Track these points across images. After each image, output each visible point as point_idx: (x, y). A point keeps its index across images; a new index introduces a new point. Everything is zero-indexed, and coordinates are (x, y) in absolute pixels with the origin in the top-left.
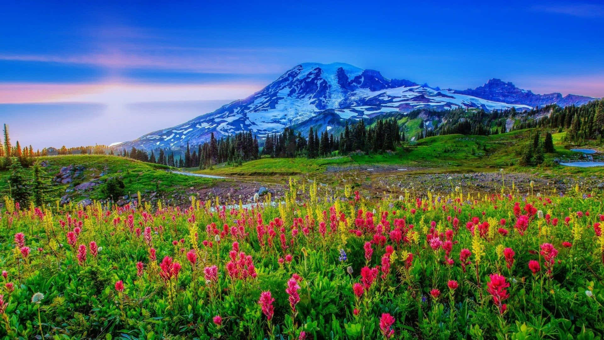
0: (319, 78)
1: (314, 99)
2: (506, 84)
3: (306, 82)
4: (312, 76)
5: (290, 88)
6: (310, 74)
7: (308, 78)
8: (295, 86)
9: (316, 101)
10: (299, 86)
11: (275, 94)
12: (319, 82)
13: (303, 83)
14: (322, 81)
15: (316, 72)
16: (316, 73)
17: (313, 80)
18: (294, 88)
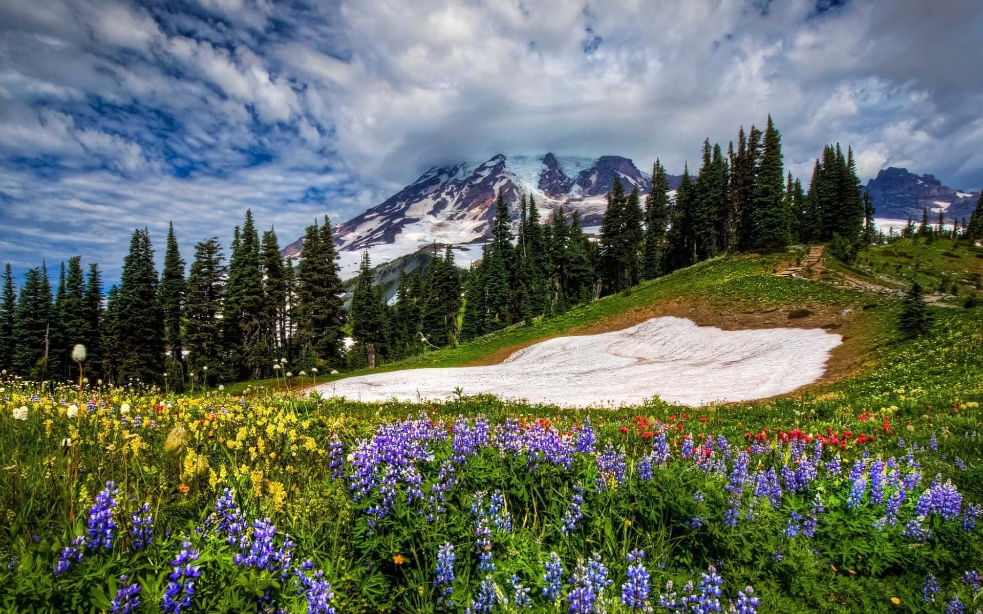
0: (498, 176)
1: (483, 222)
2: (920, 179)
3: (471, 186)
4: (486, 173)
5: (435, 198)
6: (482, 168)
7: (476, 176)
8: (447, 194)
9: (484, 224)
10: (455, 194)
11: (401, 213)
12: (496, 187)
13: (466, 187)
14: (504, 182)
15: (493, 163)
16: (494, 167)
17: (486, 180)
18: (444, 199)
